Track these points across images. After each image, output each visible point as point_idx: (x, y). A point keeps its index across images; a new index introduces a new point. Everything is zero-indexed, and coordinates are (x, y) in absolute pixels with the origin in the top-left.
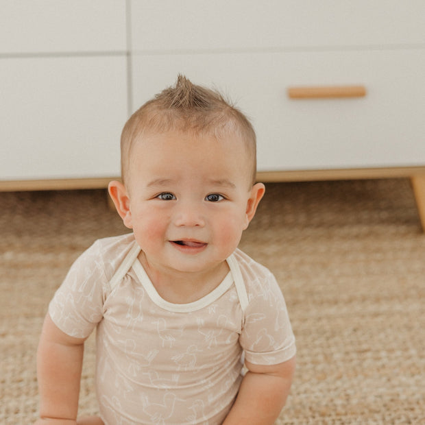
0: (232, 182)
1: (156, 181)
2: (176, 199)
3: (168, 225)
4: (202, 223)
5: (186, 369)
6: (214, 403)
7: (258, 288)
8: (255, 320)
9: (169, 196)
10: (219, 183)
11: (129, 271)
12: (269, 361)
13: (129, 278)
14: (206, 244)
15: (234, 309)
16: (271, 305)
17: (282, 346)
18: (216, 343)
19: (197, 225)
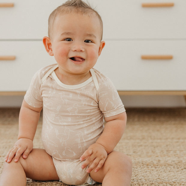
0: (95, 35)
1: (65, 33)
2: (72, 41)
3: (69, 50)
4: (83, 50)
5: (73, 115)
6: (88, 134)
7: (103, 81)
8: (103, 95)
9: (69, 40)
10: (90, 35)
11: (50, 75)
12: (114, 114)
13: (50, 78)
14: (84, 60)
15: (93, 90)
16: (109, 89)
17: (118, 107)
18: (86, 103)
19: (81, 51)
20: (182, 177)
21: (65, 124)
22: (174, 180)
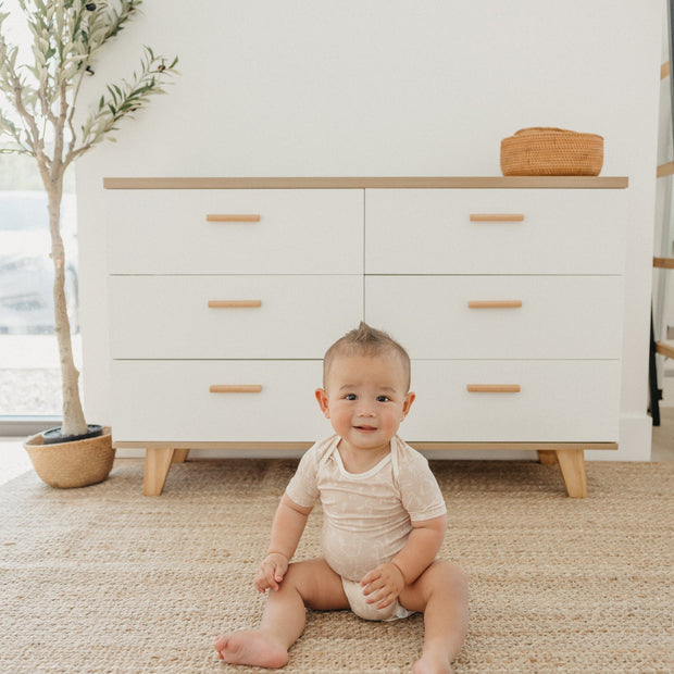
1: (346, 386)
2: (358, 399)
3: (352, 416)
4: (373, 414)
9: (353, 397)
10: (385, 389)
11: (331, 455)
13: (331, 460)
14: (375, 429)
19: (371, 416)
20: (547, 604)
21: (354, 529)
22: (533, 610)
